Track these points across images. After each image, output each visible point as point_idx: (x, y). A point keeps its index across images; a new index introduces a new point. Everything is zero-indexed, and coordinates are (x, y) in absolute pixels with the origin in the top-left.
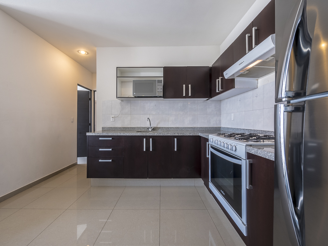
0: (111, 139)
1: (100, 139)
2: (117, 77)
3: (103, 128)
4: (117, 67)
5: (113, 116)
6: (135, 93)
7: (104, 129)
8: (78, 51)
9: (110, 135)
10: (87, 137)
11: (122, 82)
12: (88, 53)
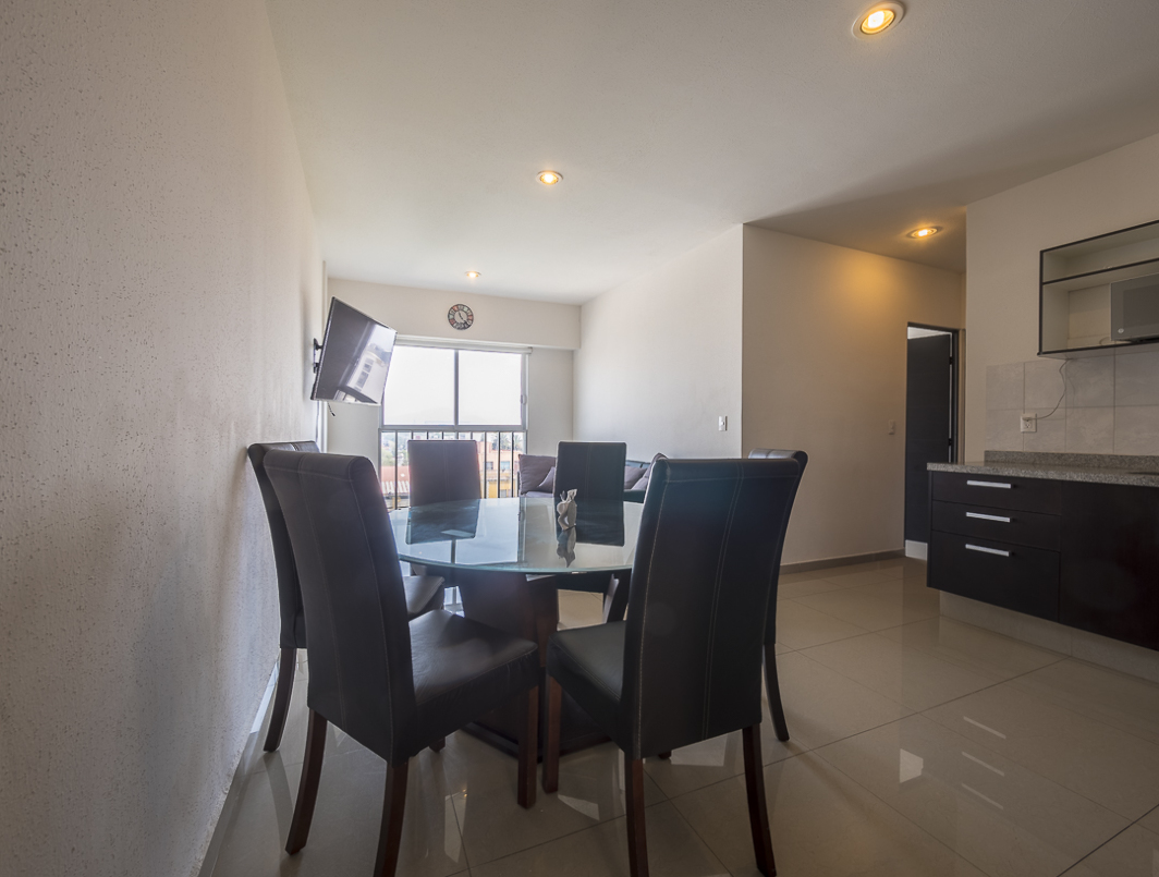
0: (1008, 486)
1: (970, 483)
2: (1042, 284)
3: (987, 454)
4: (1042, 252)
5: (1028, 415)
6: (1121, 331)
7: (990, 457)
8: (909, 236)
9: (1006, 473)
10: (930, 474)
11: (1069, 292)
12: (938, 229)
